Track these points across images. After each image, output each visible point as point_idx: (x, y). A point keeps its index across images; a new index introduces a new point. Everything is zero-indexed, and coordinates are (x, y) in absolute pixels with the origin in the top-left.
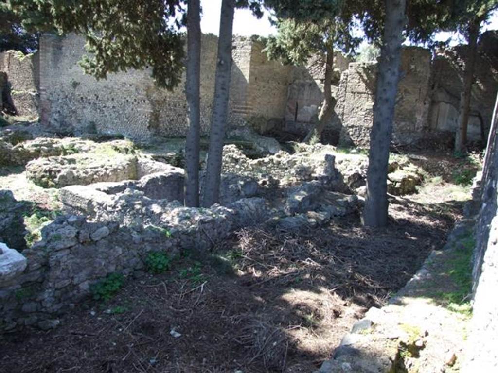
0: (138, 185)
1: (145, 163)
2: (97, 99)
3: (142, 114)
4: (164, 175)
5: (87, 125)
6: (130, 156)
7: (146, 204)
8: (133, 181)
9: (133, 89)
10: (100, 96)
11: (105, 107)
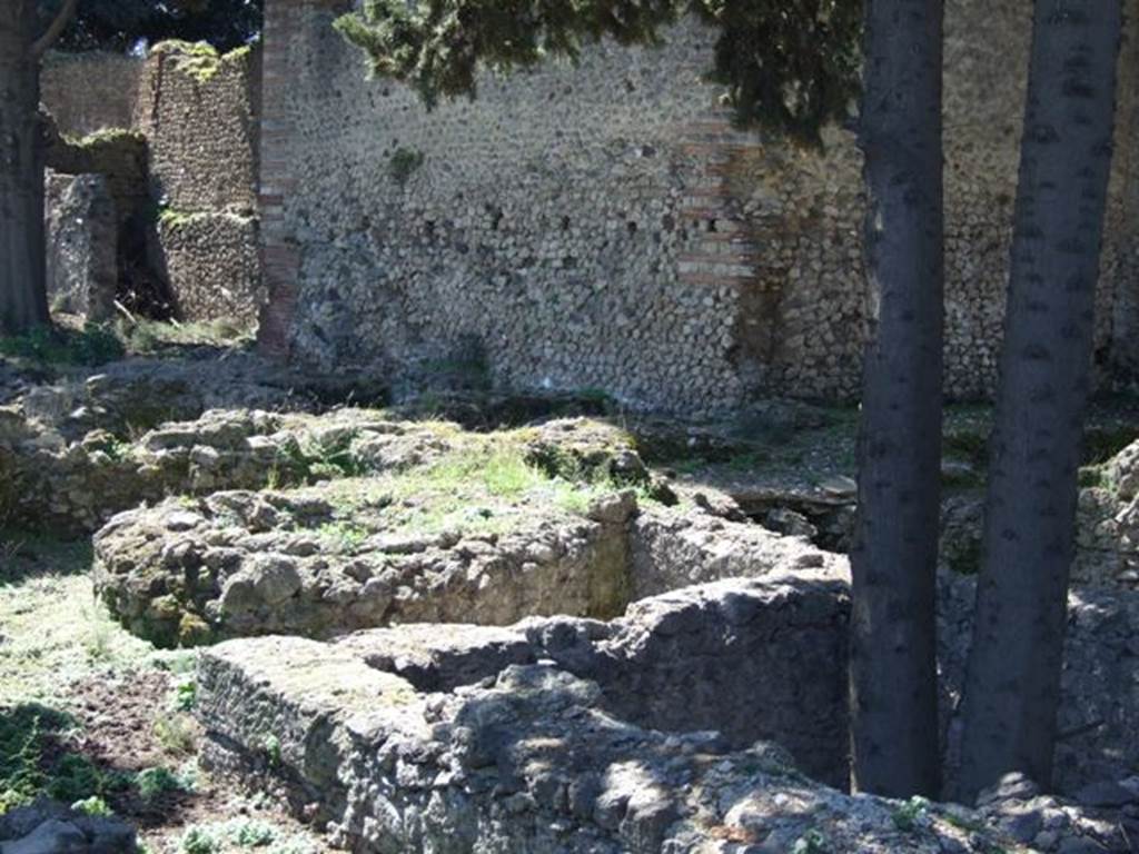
0: (602, 645)
1: (674, 529)
2: (495, 226)
3: (698, 292)
4: (756, 593)
5: (447, 349)
6: (603, 492)
7: (591, 760)
8: (578, 623)
9: (658, 169)
10: (507, 215)
11: (528, 262)
